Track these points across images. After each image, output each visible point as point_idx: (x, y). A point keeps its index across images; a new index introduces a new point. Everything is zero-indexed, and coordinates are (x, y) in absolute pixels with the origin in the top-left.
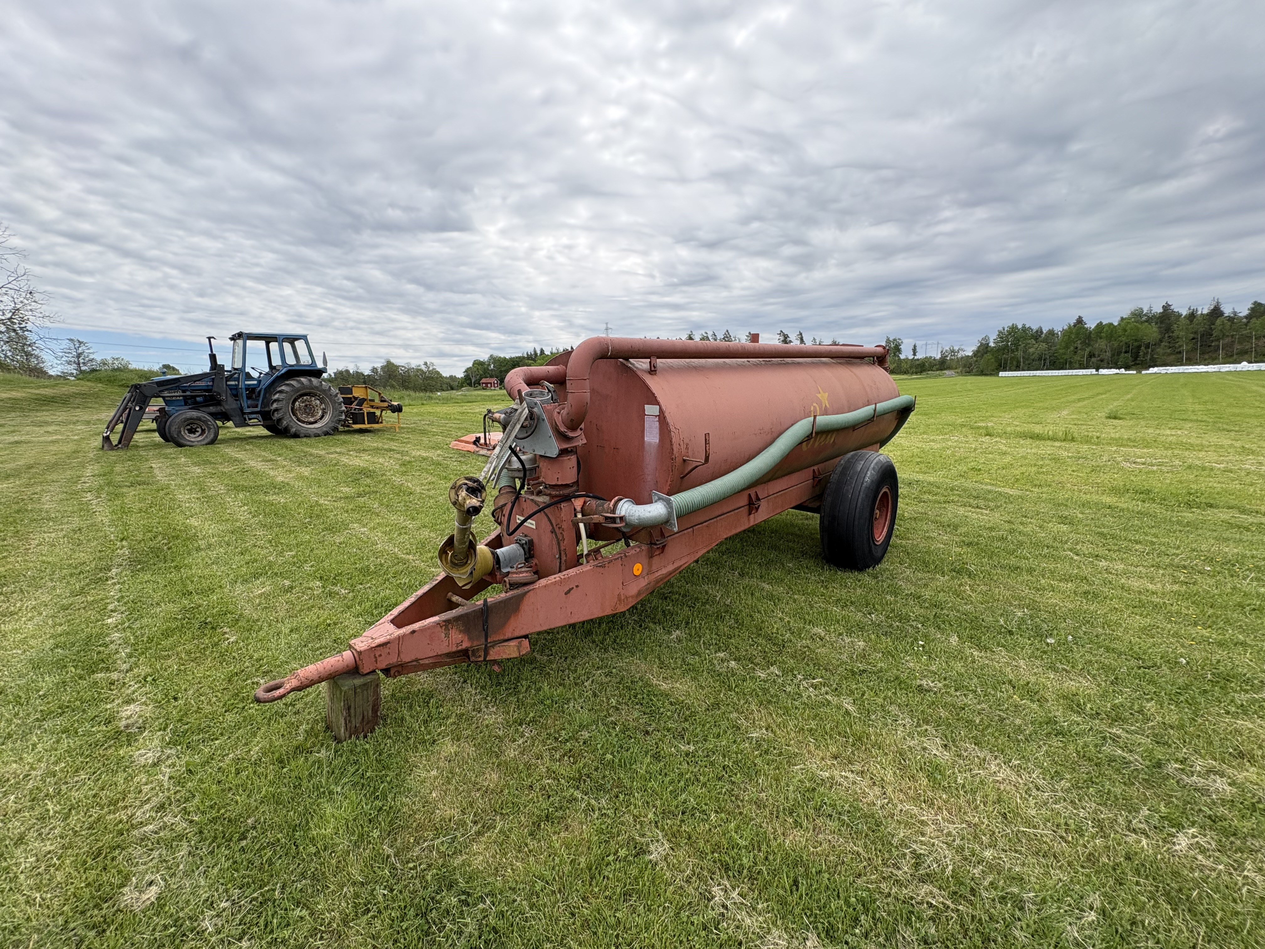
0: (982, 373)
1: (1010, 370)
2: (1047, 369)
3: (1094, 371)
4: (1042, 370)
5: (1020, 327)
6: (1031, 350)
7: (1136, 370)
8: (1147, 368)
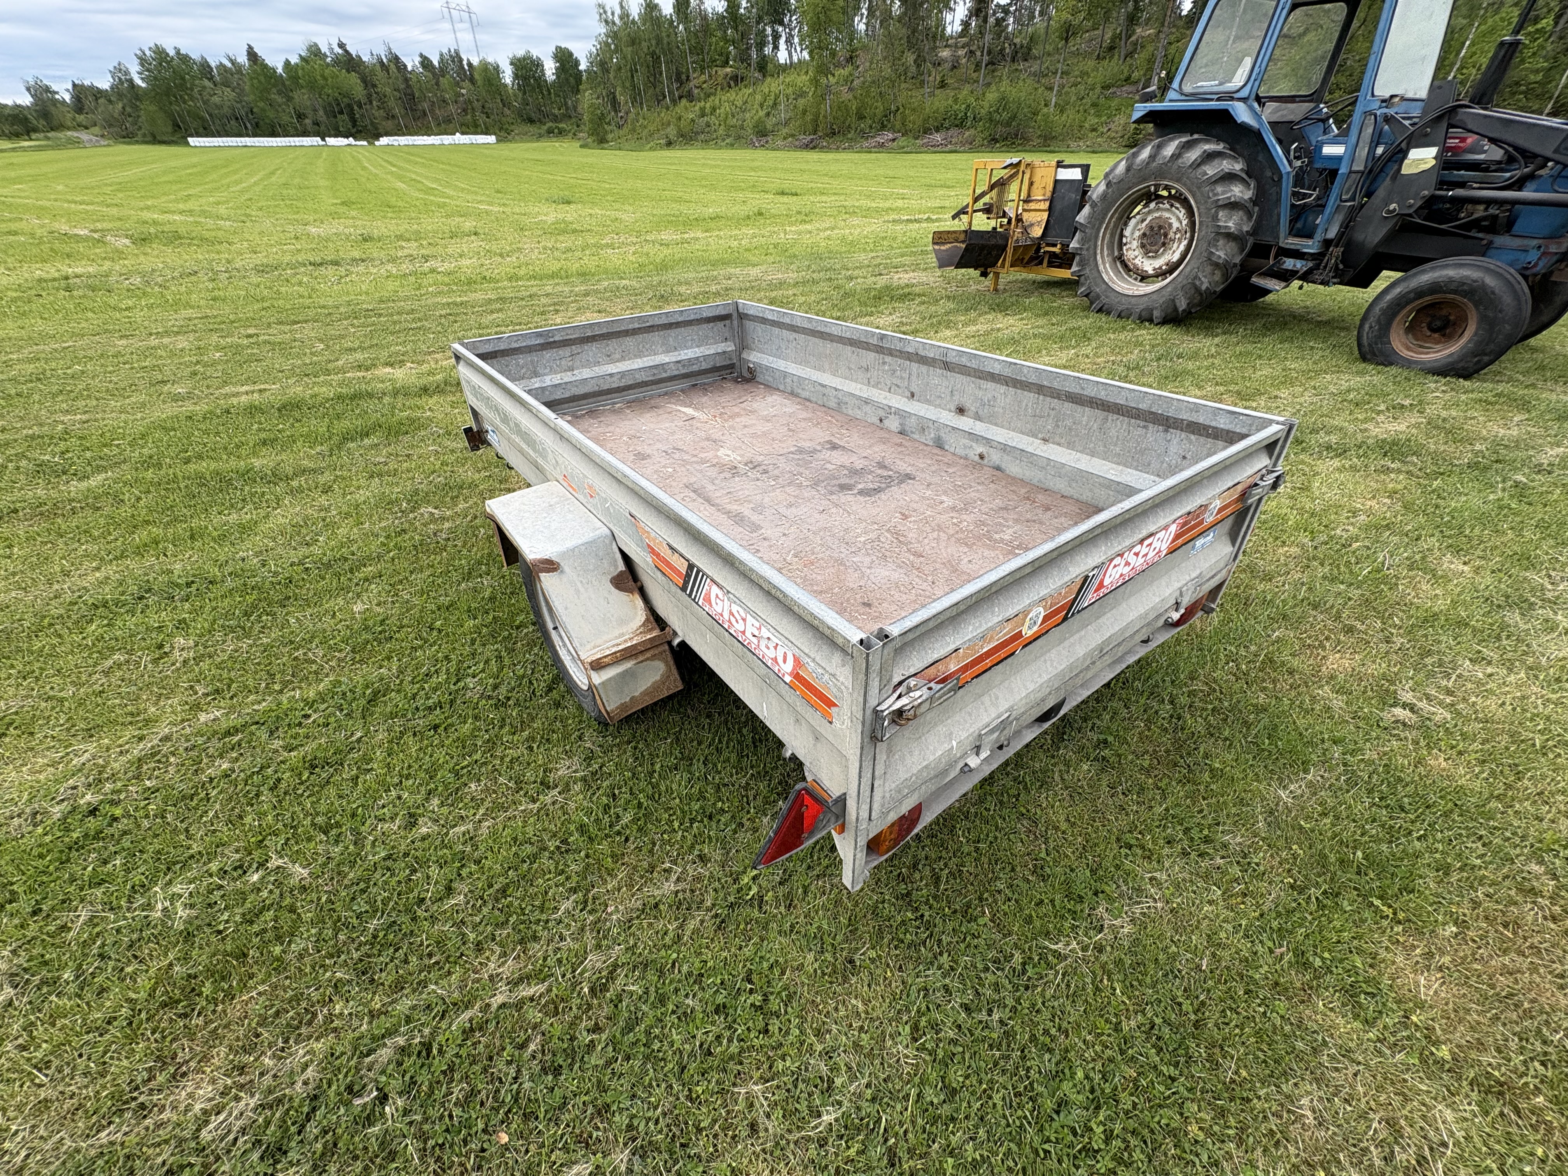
0: (155, 139)
1: (199, 135)
2: (255, 135)
3: (317, 141)
4: (248, 136)
5: (172, 53)
6: (216, 99)
7: (364, 139)
8: (377, 136)
